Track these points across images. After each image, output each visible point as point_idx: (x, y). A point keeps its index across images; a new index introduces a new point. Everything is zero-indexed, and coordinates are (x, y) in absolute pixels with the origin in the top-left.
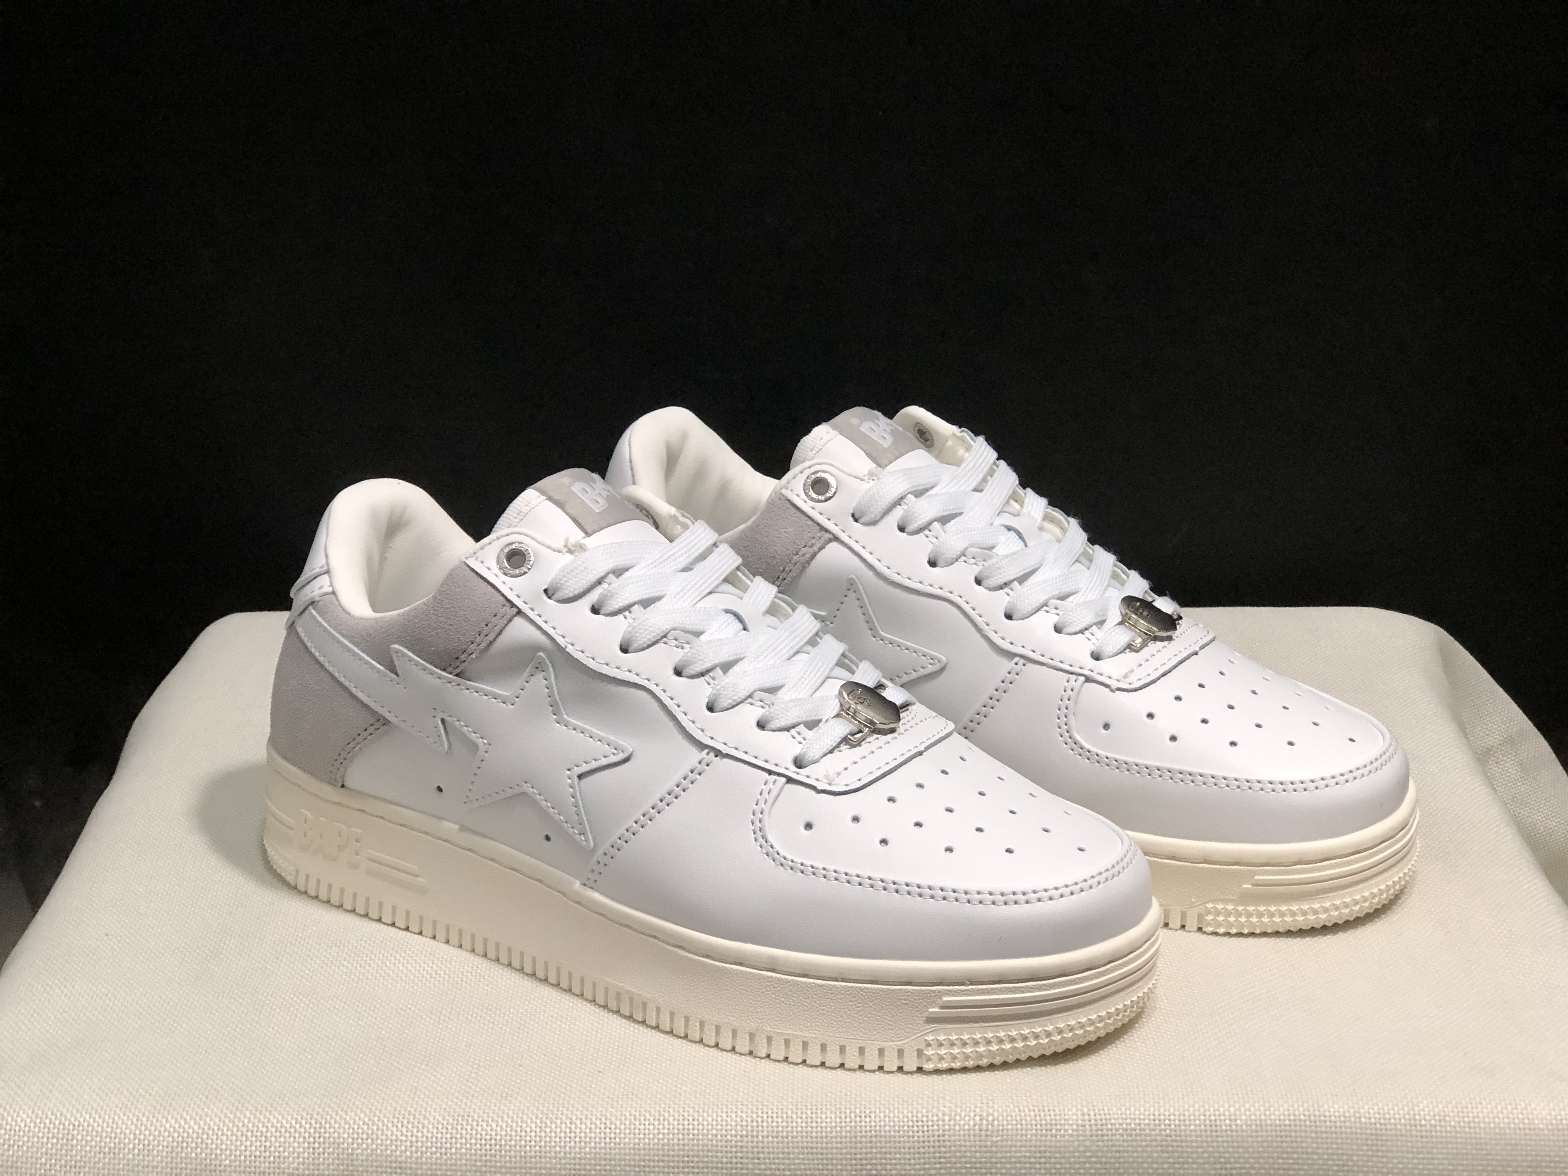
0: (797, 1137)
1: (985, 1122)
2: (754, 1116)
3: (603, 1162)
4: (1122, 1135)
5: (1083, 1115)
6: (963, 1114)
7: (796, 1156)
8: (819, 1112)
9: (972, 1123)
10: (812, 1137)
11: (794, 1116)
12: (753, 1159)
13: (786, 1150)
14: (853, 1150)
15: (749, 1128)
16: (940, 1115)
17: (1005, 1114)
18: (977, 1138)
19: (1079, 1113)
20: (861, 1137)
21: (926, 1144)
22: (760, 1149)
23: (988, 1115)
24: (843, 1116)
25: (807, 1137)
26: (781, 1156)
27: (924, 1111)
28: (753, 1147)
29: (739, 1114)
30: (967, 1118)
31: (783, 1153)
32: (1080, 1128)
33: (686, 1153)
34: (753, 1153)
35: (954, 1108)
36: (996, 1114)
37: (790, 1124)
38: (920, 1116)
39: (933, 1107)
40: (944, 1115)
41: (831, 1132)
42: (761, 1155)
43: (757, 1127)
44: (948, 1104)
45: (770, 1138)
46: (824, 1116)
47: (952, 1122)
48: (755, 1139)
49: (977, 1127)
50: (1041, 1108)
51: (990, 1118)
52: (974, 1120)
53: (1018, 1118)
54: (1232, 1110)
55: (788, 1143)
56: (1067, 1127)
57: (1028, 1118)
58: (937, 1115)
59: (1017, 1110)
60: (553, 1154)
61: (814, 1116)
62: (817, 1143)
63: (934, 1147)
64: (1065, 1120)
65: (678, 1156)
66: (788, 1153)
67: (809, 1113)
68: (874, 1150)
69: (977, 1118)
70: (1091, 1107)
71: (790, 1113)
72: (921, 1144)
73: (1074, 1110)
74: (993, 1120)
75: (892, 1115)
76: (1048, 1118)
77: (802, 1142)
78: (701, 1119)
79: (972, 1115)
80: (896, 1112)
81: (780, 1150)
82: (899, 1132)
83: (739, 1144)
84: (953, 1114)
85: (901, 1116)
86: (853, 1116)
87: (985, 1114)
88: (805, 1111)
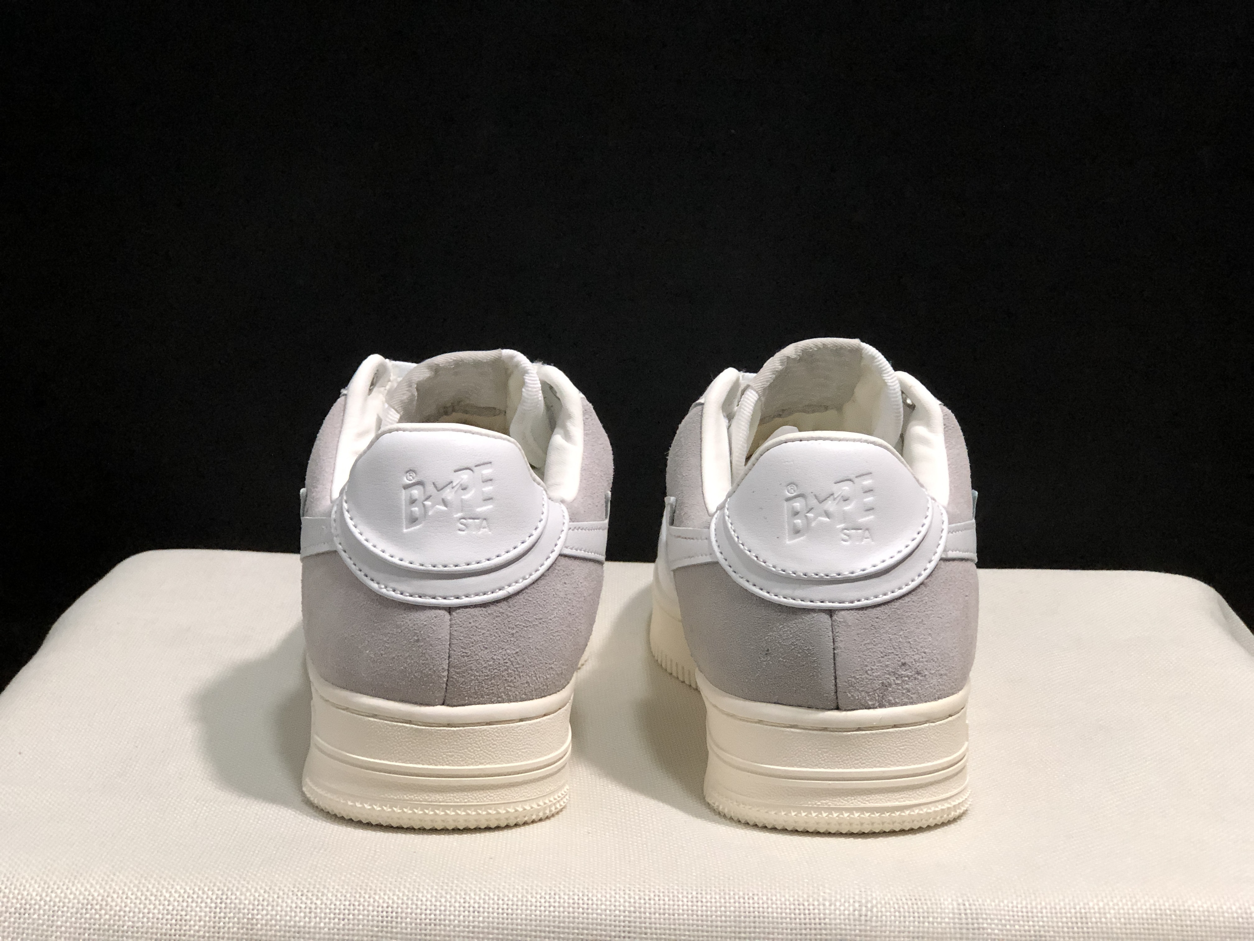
0: (683, 915)
1: (864, 909)
2: (642, 894)
3: (496, 931)
4: (997, 925)
5: (959, 904)
6: (843, 900)
7: (682, 932)
8: (704, 893)
9: (851, 909)
10: (697, 916)
11: (680, 896)
12: (640, 933)
13: (672, 927)
14: (737, 929)
15: (637, 905)
16: (821, 899)
17: (883, 902)
18: (857, 923)
19: (955, 903)
20: (745, 917)
21: (808, 926)
22: (648, 924)
23: (867, 902)
24: (727, 897)
25: (692, 915)
26: (667, 932)
27: (805, 896)
28: (640, 923)
29: (627, 892)
30: (847, 905)
31: (670, 929)
32: (957, 916)
33: (576, 925)
34: (640, 928)
35: (833, 894)
36: (874, 902)
37: (676, 903)
38: (801, 900)
39: (814, 893)
40: (824, 900)
41: (716, 911)
42: (649, 931)
43: (645, 904)
44: (828, 891)
45: (657, 915)
46: (709, 897)
47: (833, 907)
48: (643, 915)
49: (857, 913)
50: (917, 897)
51: (869, 905)
52: (854, 906)
53: (896, 906)
54: (1101, 904)
55: (674, 919)
56: (943, 915)
57: (906, 907)
58: (818, 900)
59: (894, 899)
60: (447, 922)
61: (699, 896)
62: (702, 921)
63: (815, 929)
64: (941, 908)
65: (568, 928)
66: (675, 930)
67: (694, 893)
68: (757, 930)
69: (857, 905)
70: (965, 898)
71: (676, 892)
72: (803, 926)
73: (950, 900)
74: (872, 907)
75: (774, 898)
76: (925, 907)
77: (688, 920)
78: (590, 895)
79: (851, 901)
80: (778, 895)
81: (667, 926)
82: (781, 913)
83: (627, 919)
84: (833, 899)
85: (783, 899)
86: (737, 897)
87: (864, 901)
88: (690, 891)
